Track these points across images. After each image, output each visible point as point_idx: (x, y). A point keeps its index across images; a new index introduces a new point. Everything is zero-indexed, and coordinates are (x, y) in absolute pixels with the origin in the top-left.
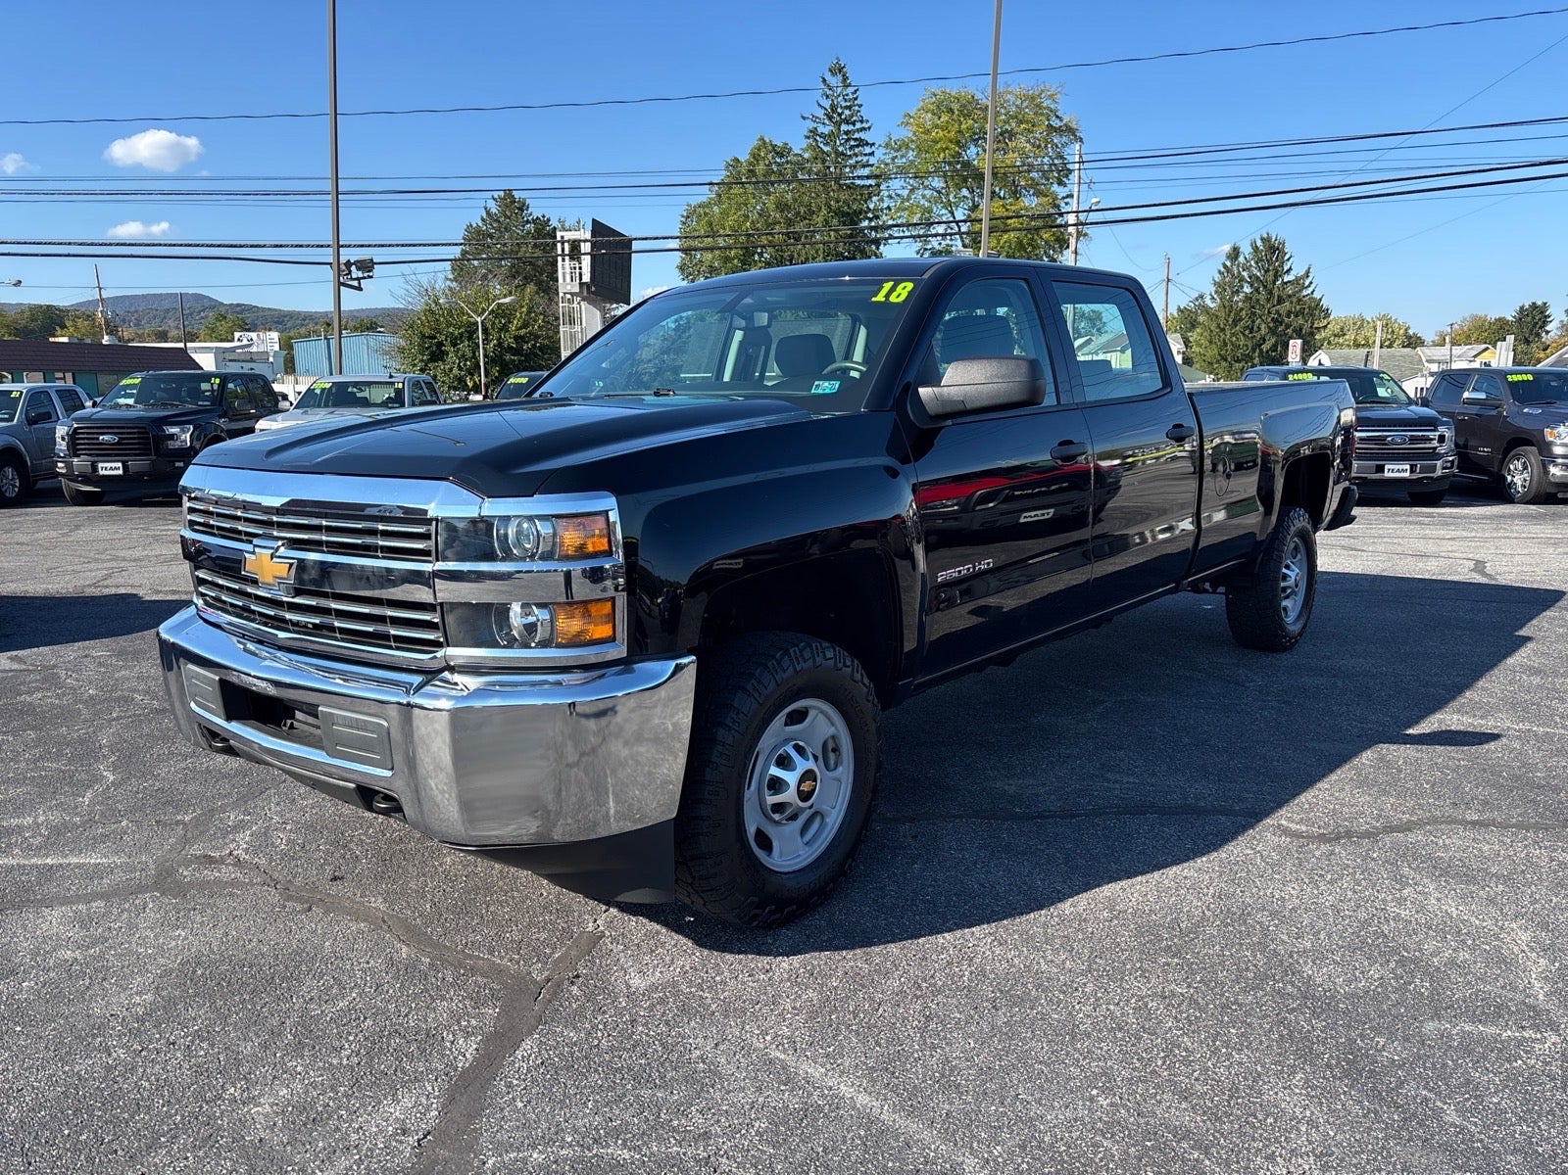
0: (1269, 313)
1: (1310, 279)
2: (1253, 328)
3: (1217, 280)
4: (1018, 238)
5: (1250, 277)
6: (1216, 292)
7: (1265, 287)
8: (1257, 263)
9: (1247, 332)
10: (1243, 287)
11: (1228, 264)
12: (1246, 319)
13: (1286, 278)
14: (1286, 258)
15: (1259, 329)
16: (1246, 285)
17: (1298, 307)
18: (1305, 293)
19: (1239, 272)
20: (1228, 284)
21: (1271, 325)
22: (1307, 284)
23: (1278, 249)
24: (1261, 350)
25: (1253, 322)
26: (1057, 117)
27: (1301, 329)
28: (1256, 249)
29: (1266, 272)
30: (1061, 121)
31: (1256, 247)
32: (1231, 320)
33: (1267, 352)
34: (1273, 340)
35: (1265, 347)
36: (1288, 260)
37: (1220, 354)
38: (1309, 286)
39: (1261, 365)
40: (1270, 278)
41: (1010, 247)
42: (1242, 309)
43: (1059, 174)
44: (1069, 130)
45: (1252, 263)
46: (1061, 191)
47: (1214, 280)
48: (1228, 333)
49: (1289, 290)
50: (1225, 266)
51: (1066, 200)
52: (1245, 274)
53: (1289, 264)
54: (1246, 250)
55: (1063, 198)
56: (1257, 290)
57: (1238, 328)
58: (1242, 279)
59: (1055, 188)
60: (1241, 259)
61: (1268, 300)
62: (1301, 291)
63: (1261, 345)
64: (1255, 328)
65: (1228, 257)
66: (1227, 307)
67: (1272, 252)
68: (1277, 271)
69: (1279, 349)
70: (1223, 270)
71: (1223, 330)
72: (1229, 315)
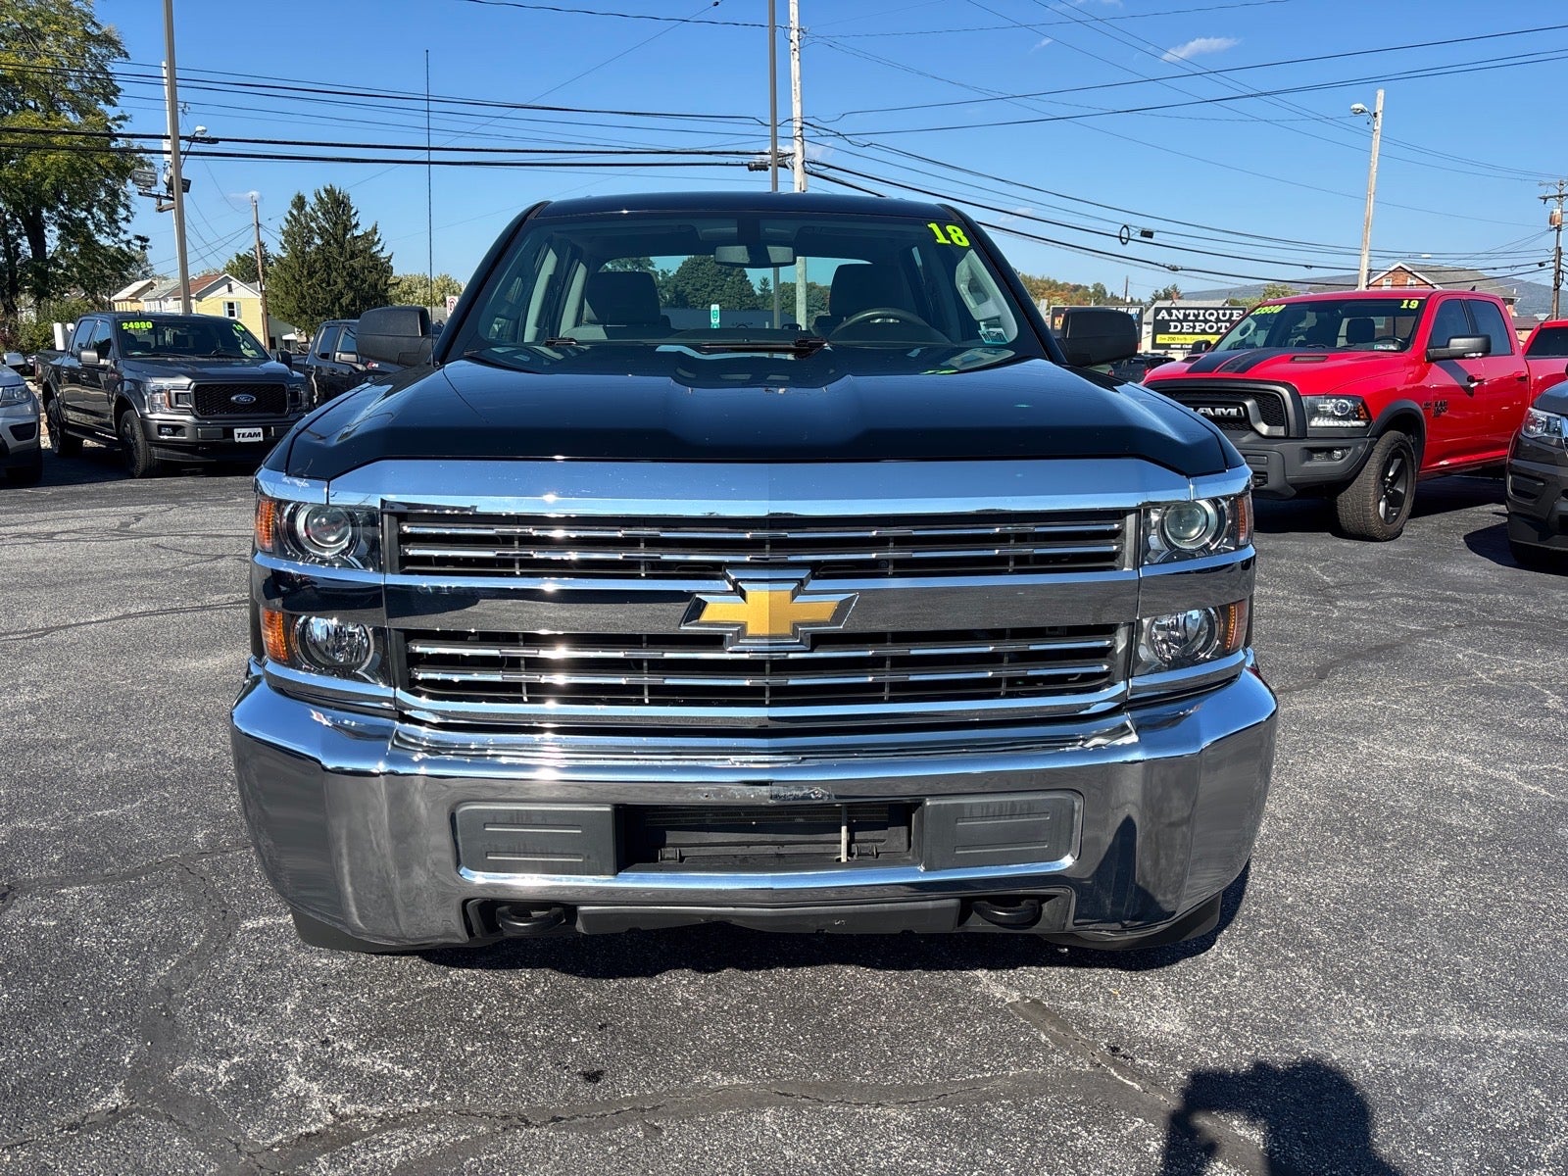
0: (344, 267)
1: (378, 235)
2: (329, 280)
3: (285, 229)
4: (68, 160)
5: (319, 228)
6: (286, 241)
7: (336, 240)
8: (323, 214)
9: (324, 285)
10: (313, 239)
11: (295, 212)
12: (321, 272)
13: (357, 233)
14: (353, 212)
15: (336, 283)
16: (316, 236)
17: (371, 263)
18: (375, 249)
19: (307, 222)
20: (297, 233)
21: (348, 279)
22: (376, 240)
23: (343, 202)
24: (340, 305)
25: (329, 275)
26: (94, 23)
27: (376, 285)
28: (321, 200)
29: (334, 224)
30: (100, 29)
31: (321, 197)
32: (305, 273)
33: (347, 306)
34: (351, 295)
35: (345, 301)
36: (355, 214)
37: (299, 307)
38: (378, 242)
39: (342, 319)
40: (340, 232)
41: (58, 170)
42: (315, 261)
43: (104, 90)
44: (107, 41)
45: (319, 214)
46: (112, 112)
47: (281, 229)
48: (305, 284)
49: (360, 245)
50: (292, 215)
51: (118, 122)
52: (313, 224)
53: (356, 218)
54: (311, 200)
55: (115, 119)
56: (329, 243)
57: (314, 280)
58: (311, 230)
59: (102, 105)
60: (308, 209)
61: (341, 254)
62: (371, 248)
63: (339, 299)
64: (331, 282)
65: (293, 205)
66: (299, 255)
67: (337, 205)
68: (346, 226)
69: (358, 304)
70: (289, 218)
71: (299, 281)
72: (303, 267)
